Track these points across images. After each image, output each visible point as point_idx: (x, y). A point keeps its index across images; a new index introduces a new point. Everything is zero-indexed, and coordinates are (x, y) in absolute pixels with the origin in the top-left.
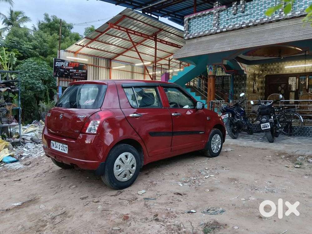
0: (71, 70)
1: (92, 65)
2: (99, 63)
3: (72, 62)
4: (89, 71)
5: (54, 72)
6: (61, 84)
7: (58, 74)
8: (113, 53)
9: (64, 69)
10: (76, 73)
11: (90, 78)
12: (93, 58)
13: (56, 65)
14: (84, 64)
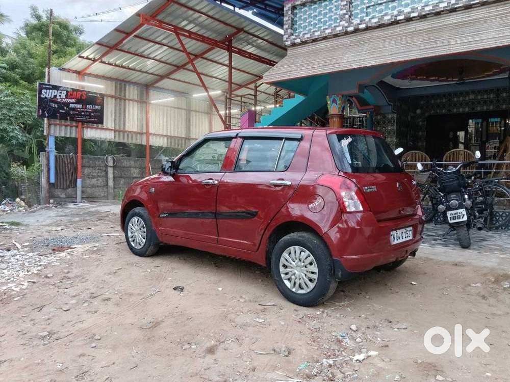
0: (71, 106)
1: (112, 97)
2: (125, 94)
3: (74, 90)
4: (107, 108)
5: (39, 109)
6: (52, 132)
7: (46, 112)
8: (152, 74)
9: (59, 103)
10: (83, 112)
11: (109, 120)
12: (114, 82)
13: (42, 96)
14: (97, 93)
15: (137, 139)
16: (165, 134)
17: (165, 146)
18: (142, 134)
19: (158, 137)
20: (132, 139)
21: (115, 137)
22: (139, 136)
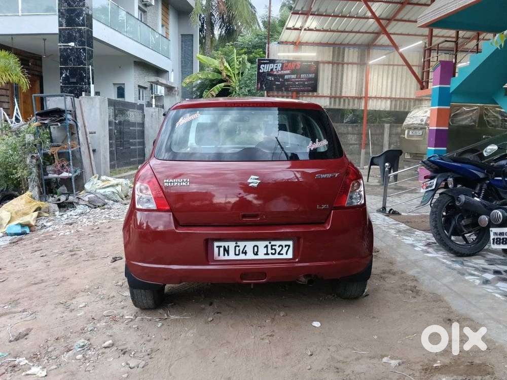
0: (286, 77)
2: (343, 57)
3: (289, 61)
4: (323, 74)
5: (258, 82)
7: (264, 86)
9: (275, 75)
10: (297, 81)
11: (324, 87)
12: (332, 48)
13: (261, 71)
14: (311, 62)
15: (354, 104)
16: (388, 96)
17: (388, 109)
18: (361, 98)
19: (380, 100)
20: (349, 104)
21: (330, 104)
22: (356, 100)
